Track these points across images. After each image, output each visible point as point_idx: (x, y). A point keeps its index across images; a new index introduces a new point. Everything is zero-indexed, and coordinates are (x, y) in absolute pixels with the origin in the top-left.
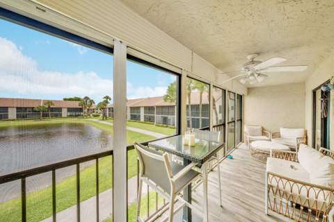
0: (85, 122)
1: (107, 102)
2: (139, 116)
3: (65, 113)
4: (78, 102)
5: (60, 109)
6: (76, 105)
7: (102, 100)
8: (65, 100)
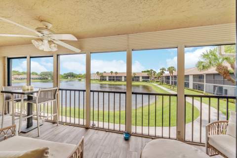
0: (149, 85)
1: (163, 72)
2: (188, 83)
3: (141, 79)
4: (147, 73)
5: (138, 77)
6: (146, 74)
7: (159, 71)
8: (142, 72)
